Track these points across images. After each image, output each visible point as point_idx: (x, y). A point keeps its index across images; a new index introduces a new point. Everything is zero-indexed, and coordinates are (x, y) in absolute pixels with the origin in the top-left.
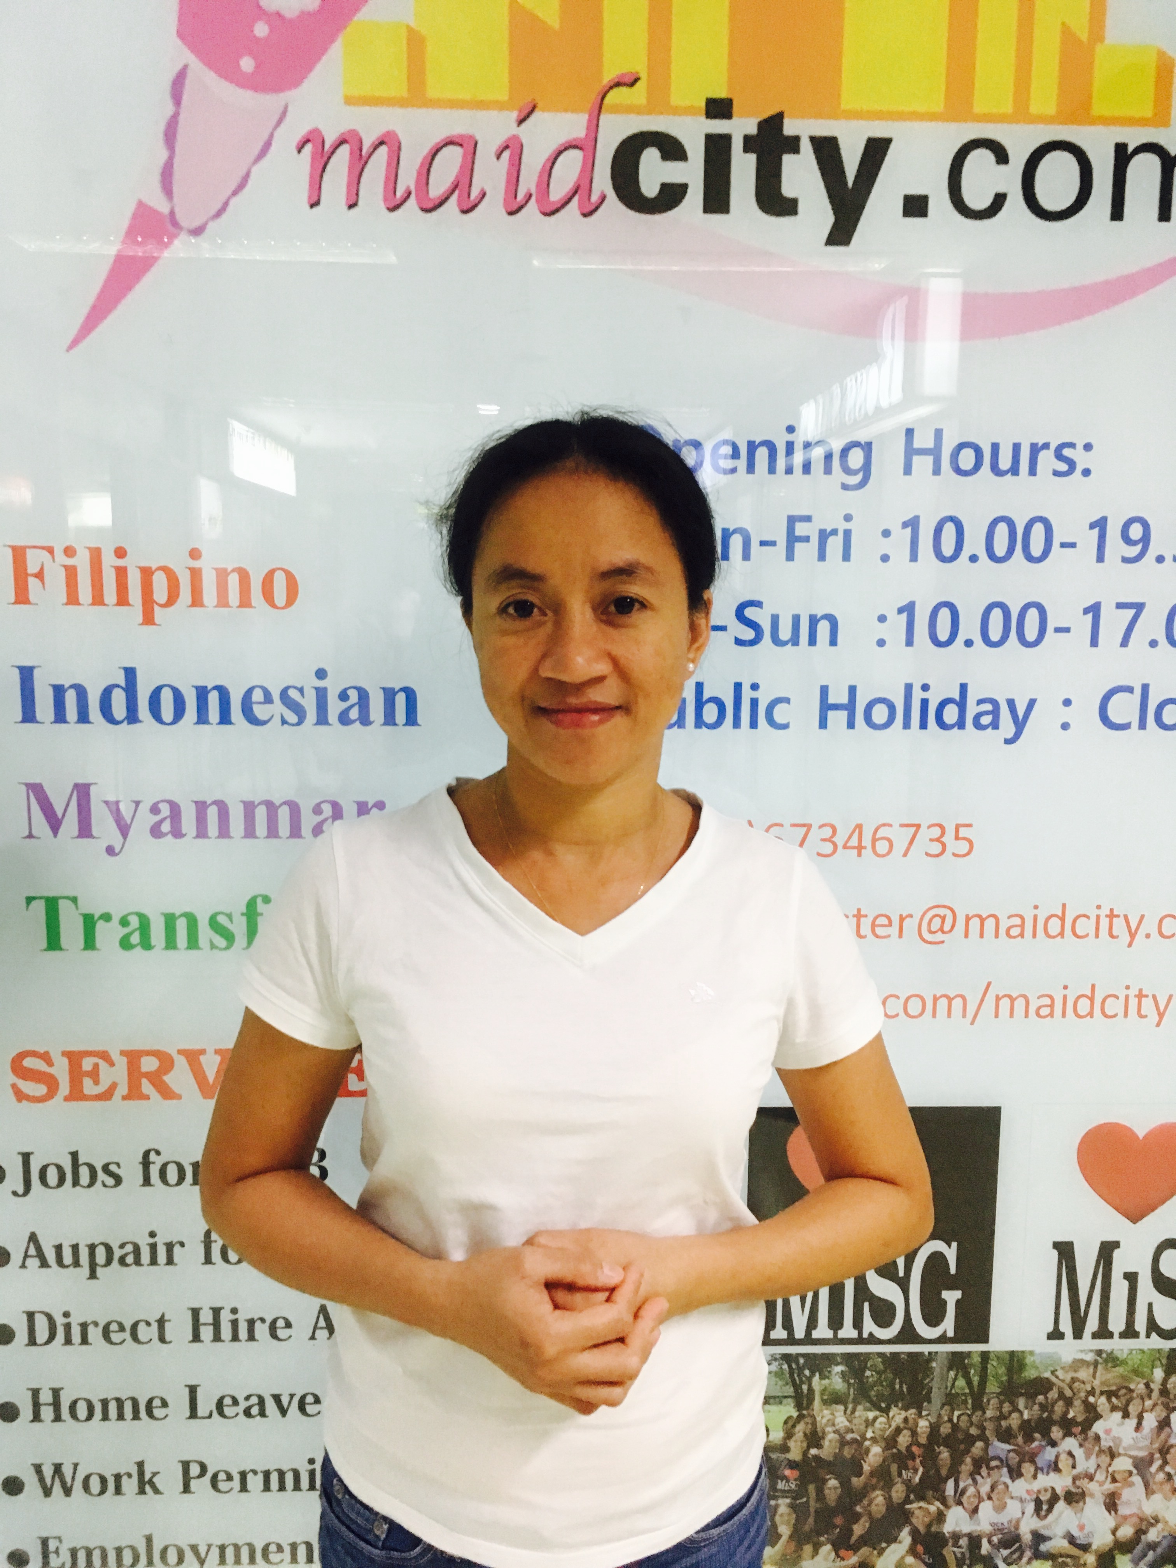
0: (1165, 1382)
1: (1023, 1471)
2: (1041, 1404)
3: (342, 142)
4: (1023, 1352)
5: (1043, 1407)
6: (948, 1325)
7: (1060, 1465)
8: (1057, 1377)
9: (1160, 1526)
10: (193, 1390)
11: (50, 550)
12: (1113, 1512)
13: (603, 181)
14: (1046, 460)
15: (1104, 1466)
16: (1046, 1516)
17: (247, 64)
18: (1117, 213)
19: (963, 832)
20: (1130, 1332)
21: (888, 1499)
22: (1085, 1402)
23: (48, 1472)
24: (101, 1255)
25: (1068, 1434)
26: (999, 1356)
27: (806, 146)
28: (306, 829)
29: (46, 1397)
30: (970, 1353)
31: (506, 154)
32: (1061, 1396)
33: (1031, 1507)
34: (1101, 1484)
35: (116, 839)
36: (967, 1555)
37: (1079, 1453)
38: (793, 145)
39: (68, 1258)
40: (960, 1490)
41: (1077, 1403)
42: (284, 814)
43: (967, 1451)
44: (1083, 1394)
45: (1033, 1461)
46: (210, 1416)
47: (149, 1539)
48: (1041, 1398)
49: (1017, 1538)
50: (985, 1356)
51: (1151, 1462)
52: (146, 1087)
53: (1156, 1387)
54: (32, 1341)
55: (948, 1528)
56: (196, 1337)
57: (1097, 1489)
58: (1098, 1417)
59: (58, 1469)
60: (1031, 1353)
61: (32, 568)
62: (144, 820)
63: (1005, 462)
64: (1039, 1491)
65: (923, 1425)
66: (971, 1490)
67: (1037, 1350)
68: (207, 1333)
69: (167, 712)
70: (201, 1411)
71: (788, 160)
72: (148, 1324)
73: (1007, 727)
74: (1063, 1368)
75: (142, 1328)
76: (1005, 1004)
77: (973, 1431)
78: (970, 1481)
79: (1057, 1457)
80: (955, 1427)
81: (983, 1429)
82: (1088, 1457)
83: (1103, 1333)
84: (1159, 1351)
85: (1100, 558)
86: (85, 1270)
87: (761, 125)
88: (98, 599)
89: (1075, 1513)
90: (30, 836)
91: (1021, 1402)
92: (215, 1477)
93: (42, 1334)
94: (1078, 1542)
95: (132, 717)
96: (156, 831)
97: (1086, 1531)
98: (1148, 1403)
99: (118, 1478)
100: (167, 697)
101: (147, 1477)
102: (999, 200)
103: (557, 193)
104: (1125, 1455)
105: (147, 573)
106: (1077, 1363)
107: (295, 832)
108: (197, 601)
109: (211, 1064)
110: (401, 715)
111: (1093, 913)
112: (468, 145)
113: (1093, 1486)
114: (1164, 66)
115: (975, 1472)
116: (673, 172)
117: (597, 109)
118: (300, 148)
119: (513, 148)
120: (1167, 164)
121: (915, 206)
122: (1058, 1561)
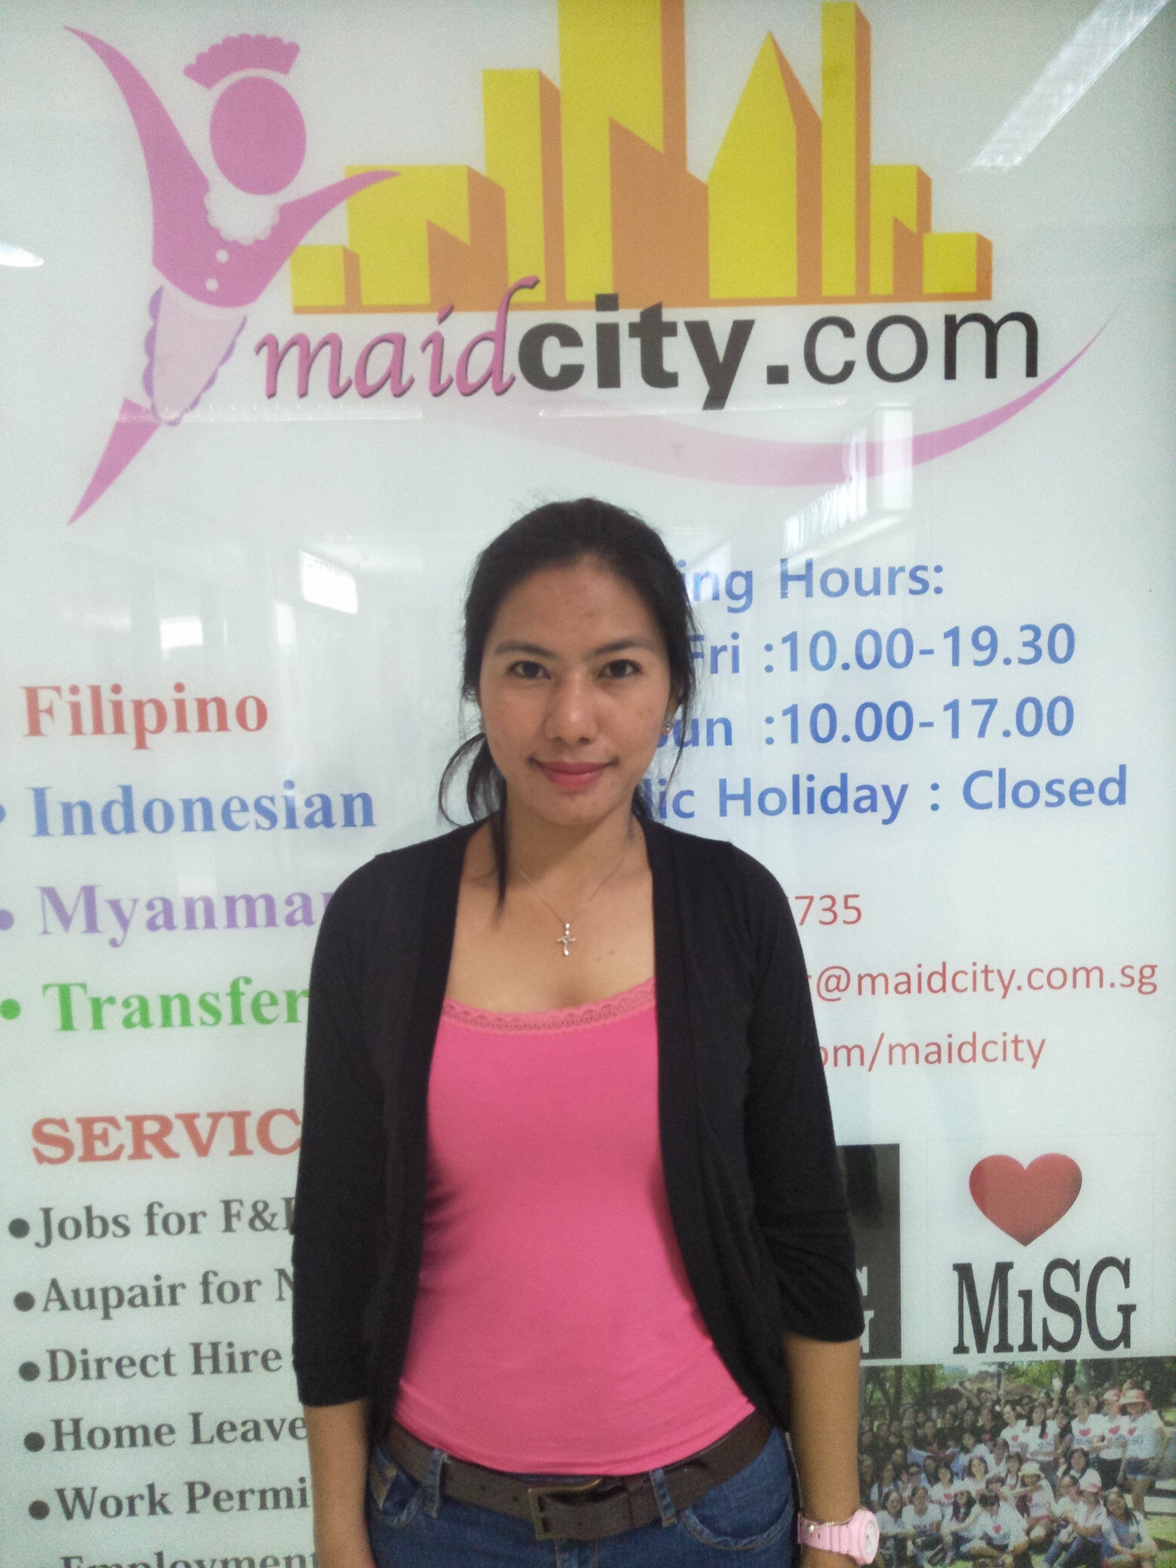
0: (1064, 1390)
1: (941, 1476)
2: (951, 1413)
3: (293, 343)
4: (933, 1366)
5: (955, 1416)
6: (864, 1343)
7: (974, 1470)
8: (965, 1388)
9: (1070, 1528)
10: (196, 1417)
11: (57, 689)
12: (1025, 1515)
13: (512, 365)
14: (902, 579)
15: (1014, 1470)
16: (964, 1520)
17: (212, 285)
18: (950, 372)
19: (851, 902)
20: (1028, 1346)
22: (992, 1410)
23: (70, 1495)
24: (113, 1299)
25: (979, 1441)
26: (912, 1369)
27: (682, 330)
28: (280, 918)
29: (67, 1427)
30: (884, 1367)
31: (430, 348)
32: (970, 1405)
33: (949, 1511)
34: (1013, 1487)
35: (118, 934)
36: (895, 1557)
37: (990, 1459)
38: (671, 329)
39: (84, 1301)
40: (883, 1495)
41: (985, 1412)
42: (261, 906)
43: (888, 1458)
44: (989, 1404)
45: (948, 1466)
46: (212, 1441)
48: (952, 1408)
49: (939, 1540)
50: (899, 1369)
51: (1056, 1467)
52: (149, 1147)
53: (1055, 1396)
54: (55, 1377)
56: (198, 1370)
57: (1009, 1491)
58: (1005, 1424)
59: (78, 1493)
60: (941, 1366)
61: (43, 704)
62: (141, 916)
63: (867, 585)
64: (956, 1496)
66: (894, 1496)
67: (946, 1364)
68: (207, 1365)
69: (159, 823)
70: (204, 1436)
71: (667, 342)
72: (156, 1359)
73: (884, 809)
74: (970, 1380)
75: (150, 1363)
76: (898, 1051)
77: (893, 1440)
78: (892, 1487)
79: (971, 1462)
80: (876, 1436)
81: (900, 1436)
82: (998, 1462)
83: (1003, 1346)
84: (1057, 1362)
85: (956, 662)
86: (99, 1311)
87: (643, 315)
88: (98, 729)
89: (991, 1516)
90: (45, 932)
91: (934, 1413)
92: (217, 1496)
93: (63, 1371)
94: (995, 1543)
95: (129, 827)
96: (152, 925)
97: (1002, 1532)
98: (1050, 1411)
99: (131, 1500)
100: (158, 810)
101: (158, 1497)
102: (849, 367)
103: (474, 376)
104: (1033, 1460)
105: (139, 706)
106: (983, 1376)
107: (271, 921)
108: (182, 727)
109: (203, 1125)
110: (359, 817)
111: (970, 970)
112: (398, 341)
113: (1005, 1490)
114: (984, 248)
115: (896, 1478)
116: (572, 356)
117: (505, 307)
118: (258, 350)
119: (435, 342)
120: (992, 329)
121: (777, 375)
122: (978, 1561)
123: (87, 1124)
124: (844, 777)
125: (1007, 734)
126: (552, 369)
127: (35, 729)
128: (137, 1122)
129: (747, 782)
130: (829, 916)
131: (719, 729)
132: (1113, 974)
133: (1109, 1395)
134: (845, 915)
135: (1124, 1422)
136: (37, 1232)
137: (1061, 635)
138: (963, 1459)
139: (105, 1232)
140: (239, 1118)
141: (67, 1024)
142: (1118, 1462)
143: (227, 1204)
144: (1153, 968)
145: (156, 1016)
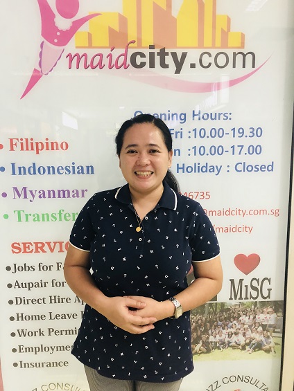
0: (254, 308)
1: (225, 328)
3: (75, 55)
4: (224, 303)
5: (229, 314)
7: (233, 326)
9: (255, 340)
10: (51, 313)
11: (18, 139)
12: (245, 337)
13: (129, 62)
15: (242, 327)
16: (230, 338)
17: (56, 41)
18: (234, 66)
19: (208, 194)
20: (246, 298)
21: (197, 335)
24: (31, 286)
25: (234, 320)
26: (219, 304)
27: (170, 54)
28: (71, 196)
30: (213, 303)
32: (232, 312)
33: (227, 336)
35: (32, 199)
36: (214, 346)
37: (237, 324)
38: (167, 54)
39: (24, 286)
40: (212, 332)
42: (66, 192)
43: (213, 324)
44: (237, 311)
45: (227, 326)
46: (54, 319)
47: (42, 345)
49: (224, 343)
50: (216, 303)
51: (252, 326)
52: (39, 250)
53: (252, 309)
54: (17, 303)
56: (51, 302)
57: (241, 332)
58: (240, 316)
59: (22, 330)
61: (14, 143)
62: (38, 194)
63: (213, 117)
64: (229, 332)
65: (204, 319)
66: (214, 332)
67: (227, 302)
69: (42, 172)
71: (166, 57)
72: (41, 300)
73: (216, 172)
74: (232, 306)
76: (218, 229)
77: (214, 320)
78: (214, 330)
80: (210, 319)
81: (216, 319)
83: (241, 298)
84: (253, 302)
85: (234, 136)
86: (28, 288)
87: (160, 50)
88: (27, 149)
89: (237, 337)
90: (14, 198)
91: (224, 313)
92: (55, 332)
94: (237, 343)
95: (35, 173)
96: (40, 197)
97: (239, 341)
98: (251, 313)
99: (35, 332)
100: (42, 169)
101: (41, 332)
102: (210, 64)
103: (119, 65)
104: (247, 324)
105: (37, 144)
106: (236, 305)
109: (52, 245)
110: (90, 172)
111: (235, 210)
112: (101, 55)
114: (243, 36)
115: (215, 328)
116: (143, 60)
117: (127, 48)
118: (67, 57)
119: (110, 56)
120: (244, 56)
121: (193, 66)
122: (233, 347)
123: (24, 244)
125: (246, 154)
126: (138, 63)
127: (12, 149)
128: (36, 244)
129: (183, 165)
130: (202, 197)
131: (177, 152)
132: (269, 212)
133: (265, 310)
134: (206, 197)
135: (268, 316)
136: (13, 269)
137: (259, 130)
140: (61, 243)
141: (20, 220)
142: (266, 325)
143: (58, 264)
144: (278, 210)
145: (41, 219)
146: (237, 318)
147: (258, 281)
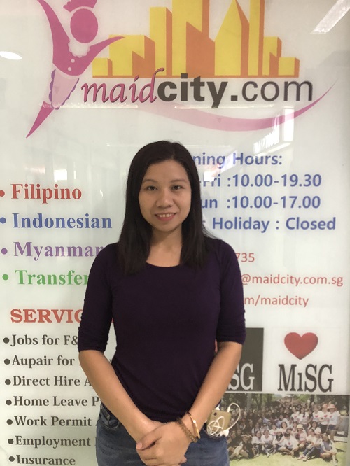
0: (311, 403)
1: (273, 427)
3: (92, 86)
4: (272, 394)
5: (278, 409)
6: (251, 386)
7: (283, 426)
8: (281, 401)
10: (55, 398)
11: (22, 185)
12: (298, 440)
13: (156, 94)
14: (270, 160)
15: (295, 426)
16: (280, 440)
17: (70, 69)
18: (286, 99)
19: (251, 255)
20: (300, 389)
21: (236, 434)
22: (289, 408)
23: (18, 418)
24: (32, 362)
25: (285, 417)
26: (265, 395)
27: (206, 84)
28: (83, 254)
30: (257, 394)
31: (132, 88)
32: (282, 406)
33: (275, 437)
34: (295, 432)
35: (37, 257)
36: (258, 450)
37: (288, 423)
38: (203, 84)
39: (24, 362)
40: (256, 432)
41: (287, 409)
42: (78, 250)
43: (257, 421)
44: (288, 406)
45: (275, 424)
46: (59, 405)
47: (43, 437)
48: (277, 407)
49: (272, 446)
50: (261, 395)
51: (308, 426)
52: (44, 319)
53: (308, 405)
54: (15, 384)
55: (253, 442)
56: (56, 384)
57: (293, 433)
58: (293, 413)
59: (21, 417)
61: (17, 190)
62: (43, 252)
63: (259, 161)
64: (277, 433)
65: (245, 413)
66: (259, 432)
67: (275, 393)
68: (59, 383)
69: (49, 225)
70: (57, 404)
71: (202, 88)
72: (44, 380)
73: (262, 228)
74: (282, 399)
75: (42, 381)
76: (264, 300)
77: (259, 415)
78: (258, 429)
79: (282, 423)
80: (254, 414)
81: (261, 414)
82: (290, 423)
83: (293, 389)
84: (309, 395)
85: (285, 185)
86: (29, 366)
87: (195, 80)
88: (33, 197)
89: (288, 440)
90: (16, 255)
91: (271, 408)
92: (60, 421)
93: (17, 382)
94: (289, 448)
95: (41, 226)
96: (46, 255)
97: (291, 445)
98: (306, 409)
100: (49, 221)
101: (43, 420)
102: (255, 96)
103: (144, 97)
104: (301, 424)
105: (45, 190)
106: (286, 398)
107: (81, 255)
108: (57, 197)
109: (59, 313)
110: (107, 225)
111: (286, 277)
112: (123, 86)
113: (292, 432)
114: (297, 62)
115: (260, 427)
116: (173, 91)
117: (154, 77)
118: (82, 88)
119: (134, 86)
120: (299, 86)
121: (234, 98)
122: (283, 453)
123: (26, 311)
124: (250, 218)
125: (300, 207)
126: (167, 95)
127: (15, 197)
128: (41, 311)
129: (221, 219)
130: (245, 259)
131: (214, 203)
132: (329, 280)
133: (324, 406)
134: (249, 259)
135: (329, 414)
136: (11, 342)
137: (317, 178)
138: (280, 422)
139: (30, 343)
140: (70, 312)
141: (21, 282)
142: (326, 425)
143: (66, 337)
144: (342, 278)
145: (47, 281)
146: (289, 415)
147: (315, 367)
